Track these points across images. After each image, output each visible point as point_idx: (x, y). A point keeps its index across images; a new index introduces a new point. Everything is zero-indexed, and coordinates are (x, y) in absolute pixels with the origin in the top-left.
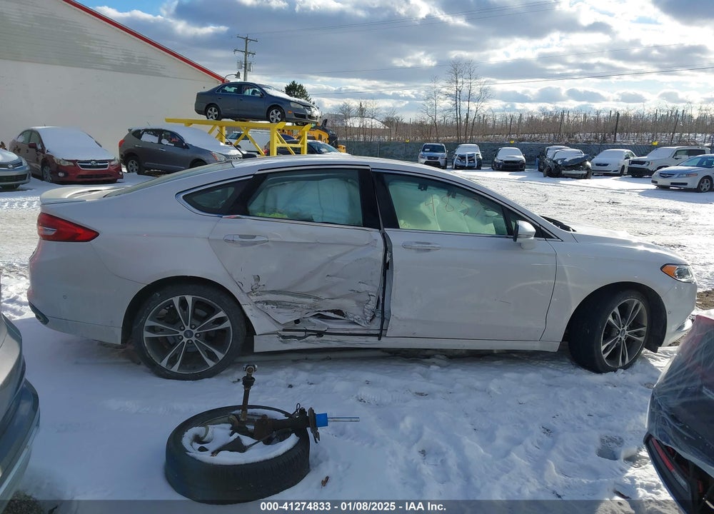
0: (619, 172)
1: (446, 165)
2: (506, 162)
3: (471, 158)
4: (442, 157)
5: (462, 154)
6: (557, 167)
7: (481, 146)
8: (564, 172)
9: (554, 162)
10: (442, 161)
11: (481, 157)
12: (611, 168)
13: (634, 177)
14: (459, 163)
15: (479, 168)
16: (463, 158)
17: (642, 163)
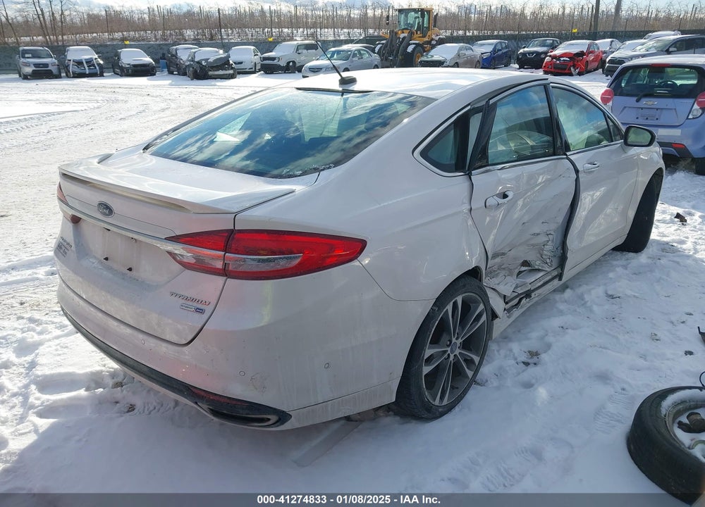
0: (253, 70)
1: (60, 73)
2: (135, 66)
3: (89, 62)
4: (53, 64)
5: (77, 58)
6: (202, 68)
7: (96, 48)
8: (210, 73)
9: (198, 62)
10: (54, 70)
11: (102, 62)
12: (247, 66)
13: (266, 73)
14: (78, 70)
15: (101, 75)
16: (79, 63)
17: (273, 59)
